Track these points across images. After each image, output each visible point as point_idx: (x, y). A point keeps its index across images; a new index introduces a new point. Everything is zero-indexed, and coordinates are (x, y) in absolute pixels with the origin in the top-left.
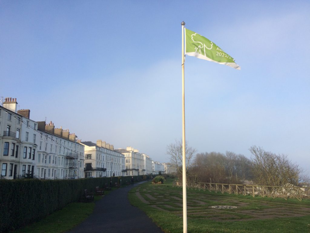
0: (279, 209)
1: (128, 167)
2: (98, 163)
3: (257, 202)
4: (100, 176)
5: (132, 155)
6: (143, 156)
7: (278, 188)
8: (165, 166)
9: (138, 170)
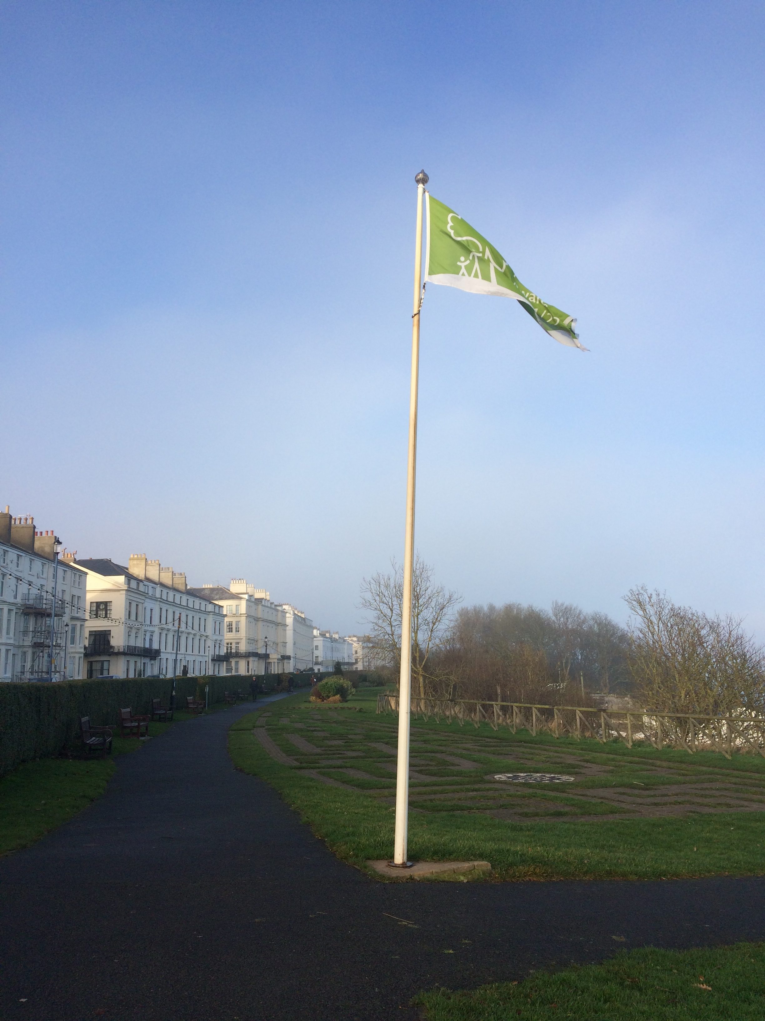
0: (706, 785)
1: (234, 646)
2: (134, 631)
3: (638, 763)
4: (140, 675)
5: (248, 607)
6: (284, 612)
7: (709, 720)
8: (356, 646)
9: (266, 656)
